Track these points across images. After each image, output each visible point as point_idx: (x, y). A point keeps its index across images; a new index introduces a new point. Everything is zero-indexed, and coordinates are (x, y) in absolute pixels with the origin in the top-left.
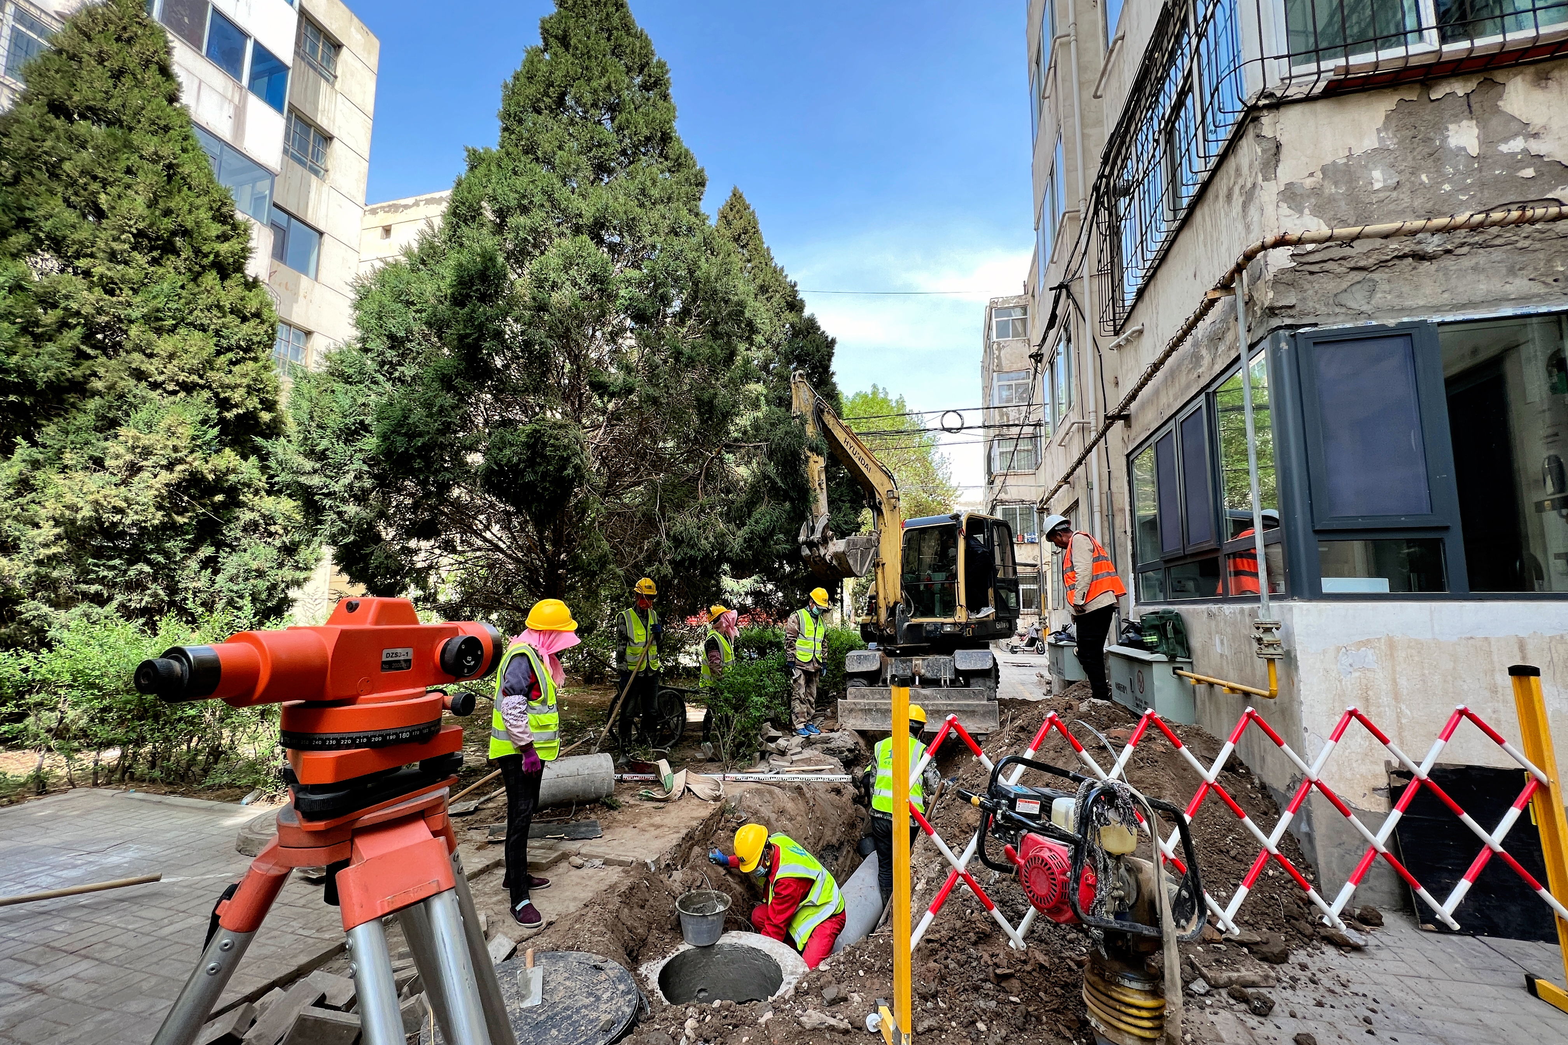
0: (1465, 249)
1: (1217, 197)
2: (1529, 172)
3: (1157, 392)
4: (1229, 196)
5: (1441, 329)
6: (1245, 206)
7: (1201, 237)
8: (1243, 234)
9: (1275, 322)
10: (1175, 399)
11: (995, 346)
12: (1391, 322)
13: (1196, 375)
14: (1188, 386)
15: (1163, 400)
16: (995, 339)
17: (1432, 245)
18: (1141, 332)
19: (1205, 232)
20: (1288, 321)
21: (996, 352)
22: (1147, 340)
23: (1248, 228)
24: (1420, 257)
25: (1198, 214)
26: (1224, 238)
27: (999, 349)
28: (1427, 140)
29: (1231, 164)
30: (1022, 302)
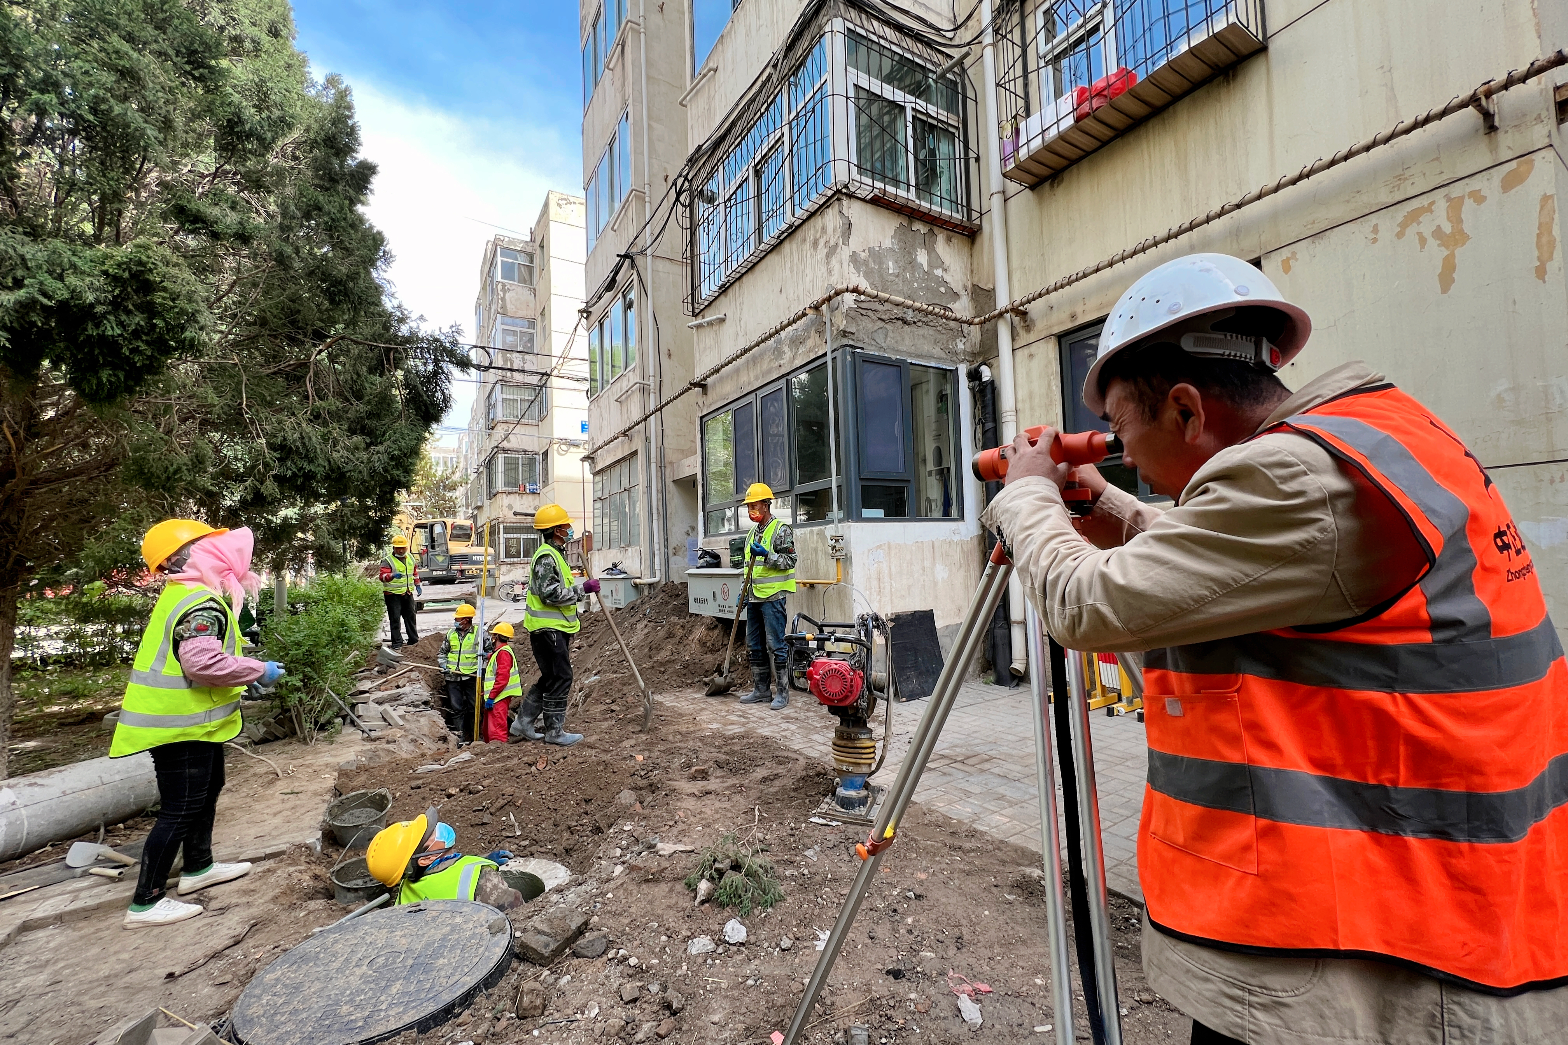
0: (920, 324)
1: (805, 240)
2: (943, 290)
3: (737, 371)
4: (815, 244)
5: (912, 367)
6: (828, 256)
7: (788, 265)
8: (825, 275)
9: (845, 341)
10: (757, 379)
11: (500, 286)
12: (894, 357)
13: (777, 364)
14: (769, 371)
15: (744, 378)
16: (499, 279)
17: (910, 316)
18: (722, 320)
19: (792, 262)
20: (851, 343)
21: (501, 293)
22: (728, 329)
23: (830, 272)
24: (905, 322)
25: (787, 245)
26: (809, 271)
27: (504, 290)
28: (909, 253)
29: (818, 221)
30: (529, 249)
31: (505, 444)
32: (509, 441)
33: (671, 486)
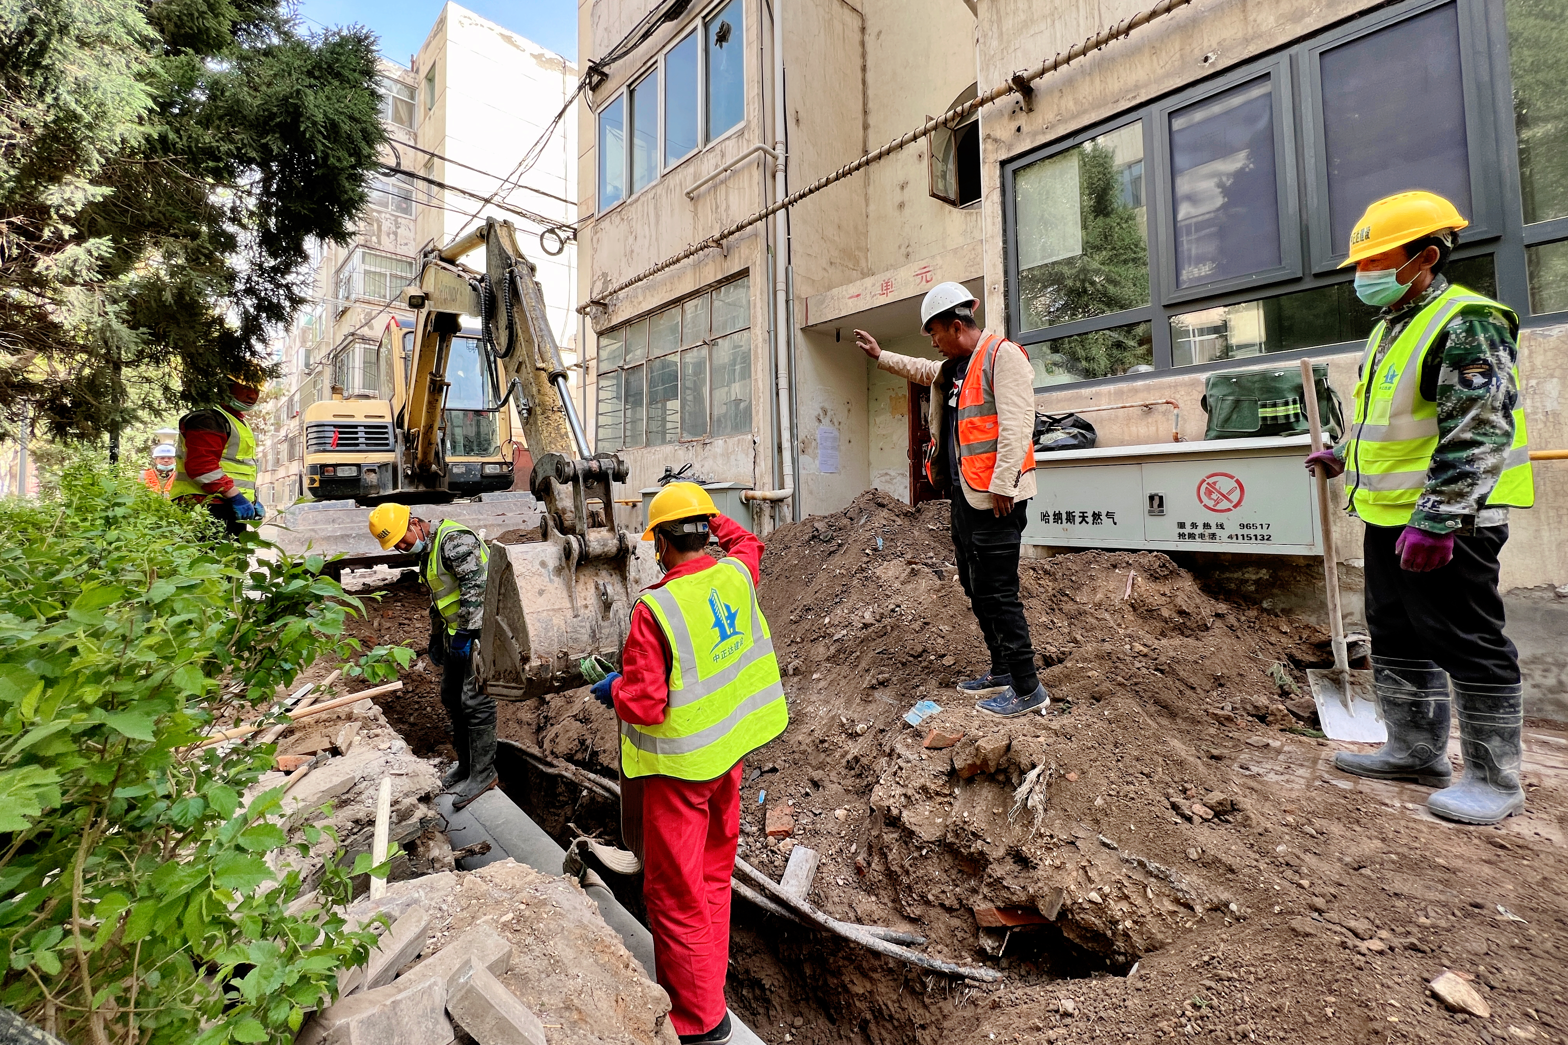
30: (409, 81)
31: (366, 331)
32: (371, 328)
33: (799, 338)
